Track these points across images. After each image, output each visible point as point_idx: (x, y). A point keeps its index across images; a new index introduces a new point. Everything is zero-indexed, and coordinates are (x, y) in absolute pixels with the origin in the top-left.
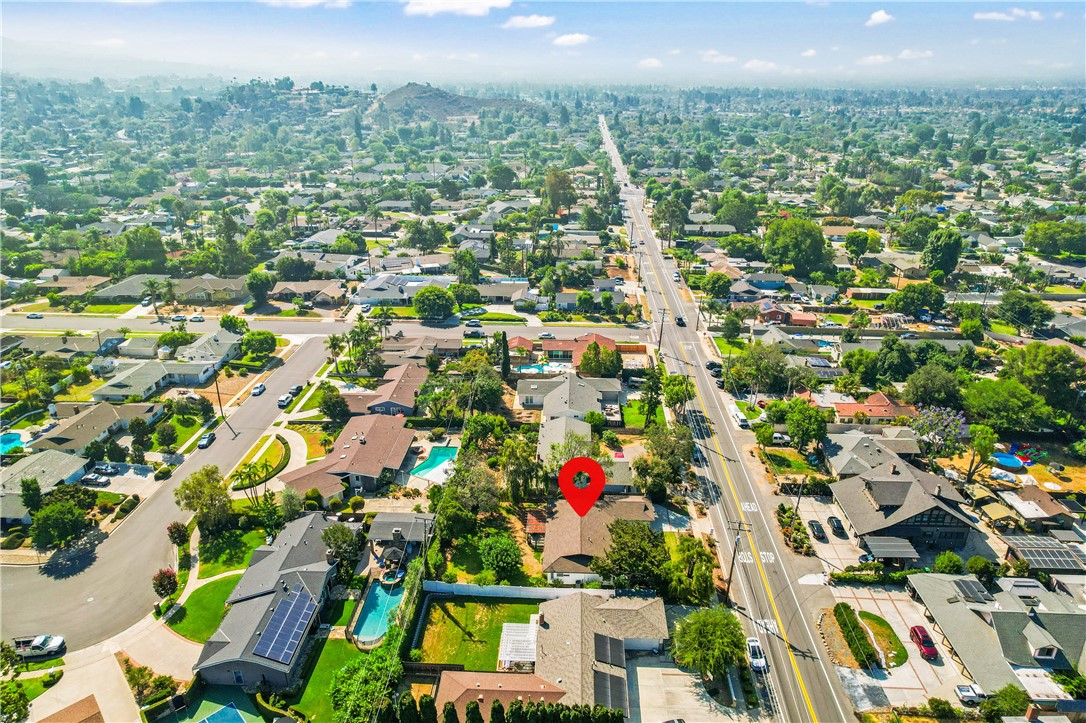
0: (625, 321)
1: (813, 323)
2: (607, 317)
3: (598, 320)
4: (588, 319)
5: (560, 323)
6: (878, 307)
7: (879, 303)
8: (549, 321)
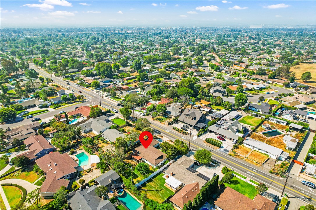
0: (80, 101)
1: (128, 88)
2: (73, 102)
3: (71, 103)
4: (68, 103)
5: (60, 107)
6: (134, 81)
7: (134, 80)
8: (56, 108)
